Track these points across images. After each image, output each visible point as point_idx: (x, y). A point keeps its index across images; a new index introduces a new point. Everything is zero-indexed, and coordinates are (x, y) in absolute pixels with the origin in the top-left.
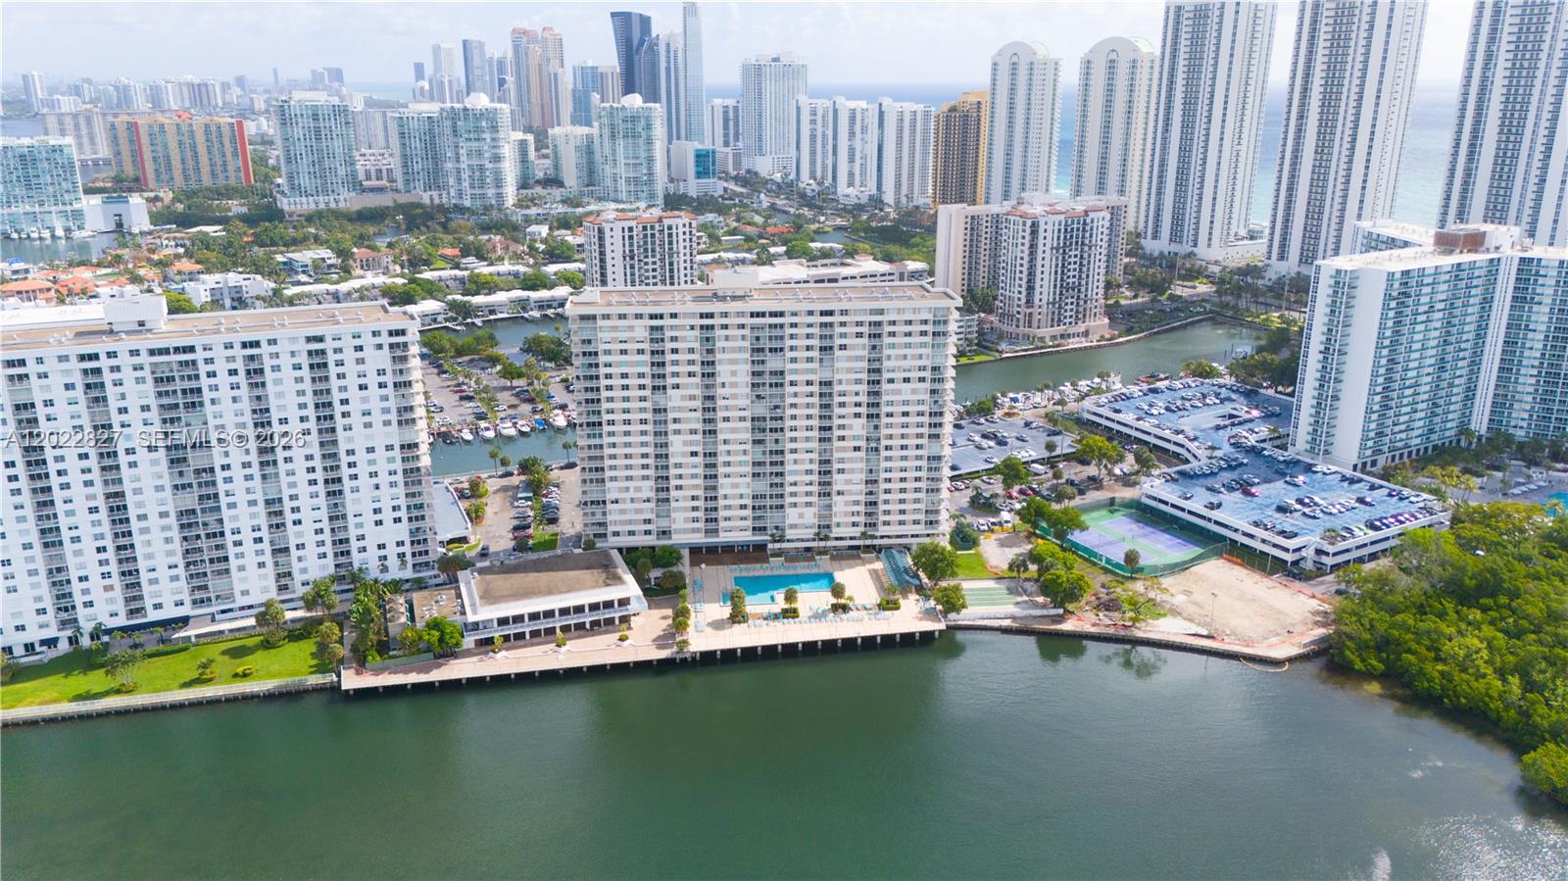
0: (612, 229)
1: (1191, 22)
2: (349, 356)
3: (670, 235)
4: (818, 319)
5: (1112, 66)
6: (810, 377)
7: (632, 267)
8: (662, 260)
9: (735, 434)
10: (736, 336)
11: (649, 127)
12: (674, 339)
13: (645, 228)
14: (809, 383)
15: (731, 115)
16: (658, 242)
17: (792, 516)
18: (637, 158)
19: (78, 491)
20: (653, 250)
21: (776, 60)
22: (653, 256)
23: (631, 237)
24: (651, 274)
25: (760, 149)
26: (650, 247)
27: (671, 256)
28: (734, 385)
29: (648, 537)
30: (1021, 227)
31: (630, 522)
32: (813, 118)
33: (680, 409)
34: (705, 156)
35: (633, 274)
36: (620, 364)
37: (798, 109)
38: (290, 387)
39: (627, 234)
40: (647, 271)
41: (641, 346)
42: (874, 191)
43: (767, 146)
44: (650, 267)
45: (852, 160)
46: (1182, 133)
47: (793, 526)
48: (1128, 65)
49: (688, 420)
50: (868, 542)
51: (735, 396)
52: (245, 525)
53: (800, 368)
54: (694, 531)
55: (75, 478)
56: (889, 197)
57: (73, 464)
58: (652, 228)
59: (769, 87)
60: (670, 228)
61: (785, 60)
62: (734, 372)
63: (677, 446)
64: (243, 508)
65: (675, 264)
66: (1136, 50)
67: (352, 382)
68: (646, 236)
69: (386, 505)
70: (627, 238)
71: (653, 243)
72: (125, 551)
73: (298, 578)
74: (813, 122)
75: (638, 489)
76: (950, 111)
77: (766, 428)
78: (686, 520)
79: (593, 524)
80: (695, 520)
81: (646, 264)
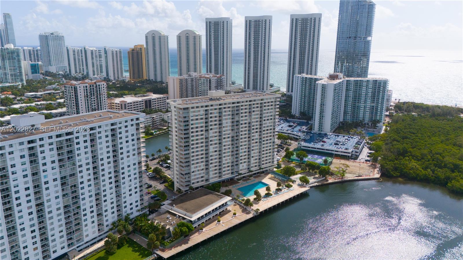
0: (80, 87)
1: (214, 26)
2: (123, 130)
3: (99, 88)
4: (248, 103)
5: (187, 38)
6: (245, 122)
7: (88, 100)
8: (97, 97)
9: (227, 142)
10: (227, 111)
11: (18, 56)
12: (211, 113)
13: (90, 86)
14: (245, 123)
15: (32, 53)
16: (95, 91)
17: (241, 167)
18: (15, 67)
19: (24, 206)
20: (94, 94)
21: (52, 34)
22: (94, 96)
23: (87, 90)
24: (93, 102)
25: (50, 64)
26: (92, 93)
27: (100, 95)
28: (227, 127)
29: (203, 182)
30: (206, 81)
31: (197, 178)
32: (74, 53)
33: (212, 137)
34: (34, 66)
35: (88, 103)
36: (196, 124)
37: (68, 50)
38: (105, 145)
39: (85, 88)
40: (92, 101)
41: (202, 117)
42: (105, 76)
43: (53, 63)
44: (93, 100)
45: (93, 66)
46: (215, 56)
47: (241, 170)
48: (193, 38)
49: (214, 140)
50: (261, 170)
51: (227, 130)
52: (88, 206)
53: (244, 119)
54: (216, 177)
55: (23, 200)
56: (112, 78)
57: (23, 193)
58: (93, 86)
59: (51, 43)
60: (99, 86)
61: (55, 34)
62: (227, 123)
63: (211, 149)
64: (88, 199)
65: (102, 98)
66: (195, 33)
67: (124, 140)
68: (91, 89)
69: (133, 187)
70: (85, 90)
71: (93, 91)
72: (43, 229)
73: (105, 224)
74: (74, 54)
75: (200, 166)
76: (132, 50)
77: (235, 139)
78: (213, 174)
79: (186, 182)
80: (216, 173)
81: (92, 99)
